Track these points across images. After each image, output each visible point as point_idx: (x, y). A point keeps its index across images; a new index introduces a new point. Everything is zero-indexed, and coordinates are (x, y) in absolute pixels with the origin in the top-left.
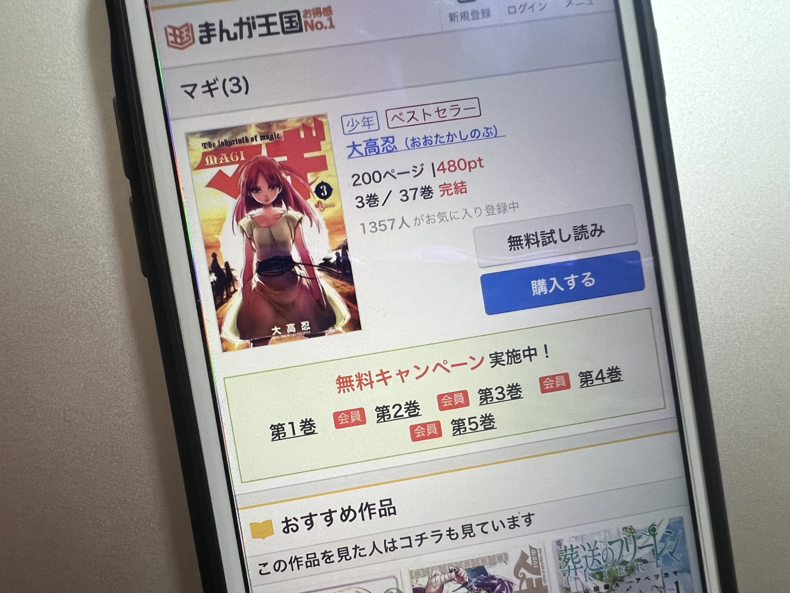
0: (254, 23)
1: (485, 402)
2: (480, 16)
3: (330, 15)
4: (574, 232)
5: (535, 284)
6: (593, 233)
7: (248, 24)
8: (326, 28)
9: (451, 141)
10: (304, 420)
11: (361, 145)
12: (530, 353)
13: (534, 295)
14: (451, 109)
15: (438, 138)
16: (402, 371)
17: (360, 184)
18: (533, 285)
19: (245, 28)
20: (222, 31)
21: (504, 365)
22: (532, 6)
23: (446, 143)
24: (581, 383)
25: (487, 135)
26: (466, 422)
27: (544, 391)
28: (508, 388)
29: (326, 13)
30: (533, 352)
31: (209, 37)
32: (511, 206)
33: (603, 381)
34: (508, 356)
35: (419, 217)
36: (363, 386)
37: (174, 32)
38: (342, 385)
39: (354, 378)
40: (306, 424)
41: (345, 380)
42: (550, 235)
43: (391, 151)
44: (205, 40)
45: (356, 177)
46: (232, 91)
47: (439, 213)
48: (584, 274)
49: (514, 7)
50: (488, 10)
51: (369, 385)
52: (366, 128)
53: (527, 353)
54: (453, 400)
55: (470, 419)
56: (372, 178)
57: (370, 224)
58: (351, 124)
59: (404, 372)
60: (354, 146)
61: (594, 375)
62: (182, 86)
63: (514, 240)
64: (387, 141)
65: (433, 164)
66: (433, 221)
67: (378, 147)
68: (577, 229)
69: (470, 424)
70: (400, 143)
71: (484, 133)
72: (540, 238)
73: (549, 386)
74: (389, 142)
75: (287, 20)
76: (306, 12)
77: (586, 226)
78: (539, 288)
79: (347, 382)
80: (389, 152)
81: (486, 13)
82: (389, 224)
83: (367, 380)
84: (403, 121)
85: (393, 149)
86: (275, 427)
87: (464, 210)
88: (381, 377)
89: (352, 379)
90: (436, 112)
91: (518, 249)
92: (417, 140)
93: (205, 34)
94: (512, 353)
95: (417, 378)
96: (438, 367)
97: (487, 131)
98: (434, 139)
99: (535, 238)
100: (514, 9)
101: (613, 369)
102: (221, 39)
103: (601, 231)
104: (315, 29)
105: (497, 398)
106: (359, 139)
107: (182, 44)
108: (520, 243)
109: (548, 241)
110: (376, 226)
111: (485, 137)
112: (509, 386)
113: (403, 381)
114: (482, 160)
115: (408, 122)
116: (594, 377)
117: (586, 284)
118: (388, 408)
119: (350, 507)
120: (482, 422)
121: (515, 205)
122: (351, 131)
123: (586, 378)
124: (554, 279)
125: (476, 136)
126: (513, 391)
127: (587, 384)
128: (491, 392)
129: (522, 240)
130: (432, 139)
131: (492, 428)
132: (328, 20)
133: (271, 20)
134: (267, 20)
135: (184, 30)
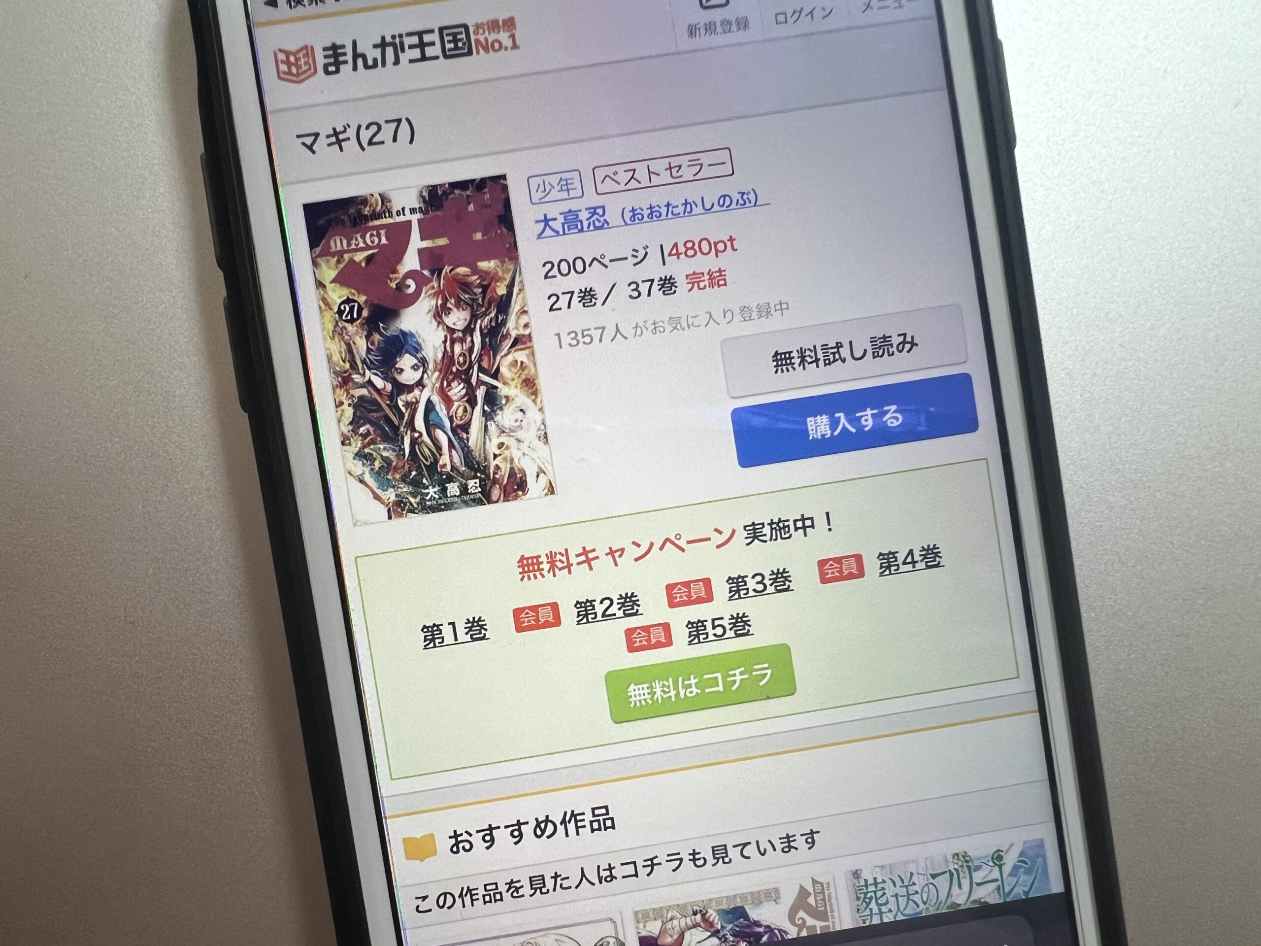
0: (402, 44)
1: (736, 596)
2: (734, 28)
3: (512, 30)
4: (872, 345)
5: (813, 422)
6: (900, 348)
7: (394, 45)
8: (506, 49)
9: (688, 213)
10: (471, 620)
11: (555, 219)
12: (804, 524)
13: (811, 438)
14: (689, 166)
15: (670, 208)
16: (614, 549)
17: (555, 277)
18: (809, 424)
19: (390, 51)
20: (356, 56)
21: (765, 541)
22: (811, 12)
23: (682, 215)
24: (880, 569)
25: (743, 203)
26: (709, 625)
27: (824, 580)
28: (770, 575)
29: (506, 28)
30: (808, 523)
31: (337, 64)
32: (778, 307)
33: (914, 567)
34: (772, 529)
35: (641, 324)
36: (556, 570)
37: (288, 57)
38: (526, 569)
39: (543, 559)
40: (473, 624)
41: (530, 561)
42: (836, 350)
43: (601, 228)
44: (332, 69)
45: (549, 266)
46: (370, 143)
47: (670, 318)
48: (886, 408)
49: (785, 14)
50: (746, 20)
51: (566, 570)
52: (564, 195)
54: (689, 591)
55: (713, 620)
56: (572, 266)
57: (569, 334)
58: (542, 188)
59: (617, 551)
60: (546, 221)
61: (901, 557)
62: (298, 136)
63: (781, 357)
64: (594, 213)
65: (662, 247)
66: (662, 329)
67: (581, 222)
68: (876, 341)
69: (714, 627)
70: (612, 216)
71: (738, 201)
72: (820, 355)
73: (833, 573)
74: (598, 214)
75: (451, 38)
76: (478, 26)
77: (890, 337)
78: (818, 428)
79: (533, 564)
80: (597, 228)
81: (743, 24)
82: (596, 334)
83: (562, 562)
84: (619, 184)
85: (603, 225)
86: (428, 629)
87: (707, 313)
88: (583, 558)
89: (540, 560)
90: (666, 170)
91: (788, 370)
92: (639, 211)
93: (332, 60)
94: (778, 524)
95: (636, 560)
96: (668, 544)
97: (742, 197)
98: (664, 210)
99: (813, 354)
100: (783, 16)
101: (929, 549)
102: (355, 68)
103: (913, 344)
104: (491, 51)
105: (754, 590)
106: (554, 211)
107: (298, 75)
108: (791, 361)
109: (832, 360)
110: (578, 338)
111: (739, 206)
112: (773, 573)
113: (616, 565)
114: (734, 239)
115: (626, 185)
116: (900, 561)
117: (889, 422)
118: (594, 603)
119: (547, 817)
120: (732, 625)
121: (784, 306)
122: (542, 198)
123: (888, 562)
124: (841, 415)
125: (726, 204)
126: (778, 580)
127: (890, 571)
128: (745, 582)
129: (793, 358)
130: (661, 210)
131: (747, 634)
132: (509, 37)
133: (427, 38)
134: (421, 39)
135: (301, 54)
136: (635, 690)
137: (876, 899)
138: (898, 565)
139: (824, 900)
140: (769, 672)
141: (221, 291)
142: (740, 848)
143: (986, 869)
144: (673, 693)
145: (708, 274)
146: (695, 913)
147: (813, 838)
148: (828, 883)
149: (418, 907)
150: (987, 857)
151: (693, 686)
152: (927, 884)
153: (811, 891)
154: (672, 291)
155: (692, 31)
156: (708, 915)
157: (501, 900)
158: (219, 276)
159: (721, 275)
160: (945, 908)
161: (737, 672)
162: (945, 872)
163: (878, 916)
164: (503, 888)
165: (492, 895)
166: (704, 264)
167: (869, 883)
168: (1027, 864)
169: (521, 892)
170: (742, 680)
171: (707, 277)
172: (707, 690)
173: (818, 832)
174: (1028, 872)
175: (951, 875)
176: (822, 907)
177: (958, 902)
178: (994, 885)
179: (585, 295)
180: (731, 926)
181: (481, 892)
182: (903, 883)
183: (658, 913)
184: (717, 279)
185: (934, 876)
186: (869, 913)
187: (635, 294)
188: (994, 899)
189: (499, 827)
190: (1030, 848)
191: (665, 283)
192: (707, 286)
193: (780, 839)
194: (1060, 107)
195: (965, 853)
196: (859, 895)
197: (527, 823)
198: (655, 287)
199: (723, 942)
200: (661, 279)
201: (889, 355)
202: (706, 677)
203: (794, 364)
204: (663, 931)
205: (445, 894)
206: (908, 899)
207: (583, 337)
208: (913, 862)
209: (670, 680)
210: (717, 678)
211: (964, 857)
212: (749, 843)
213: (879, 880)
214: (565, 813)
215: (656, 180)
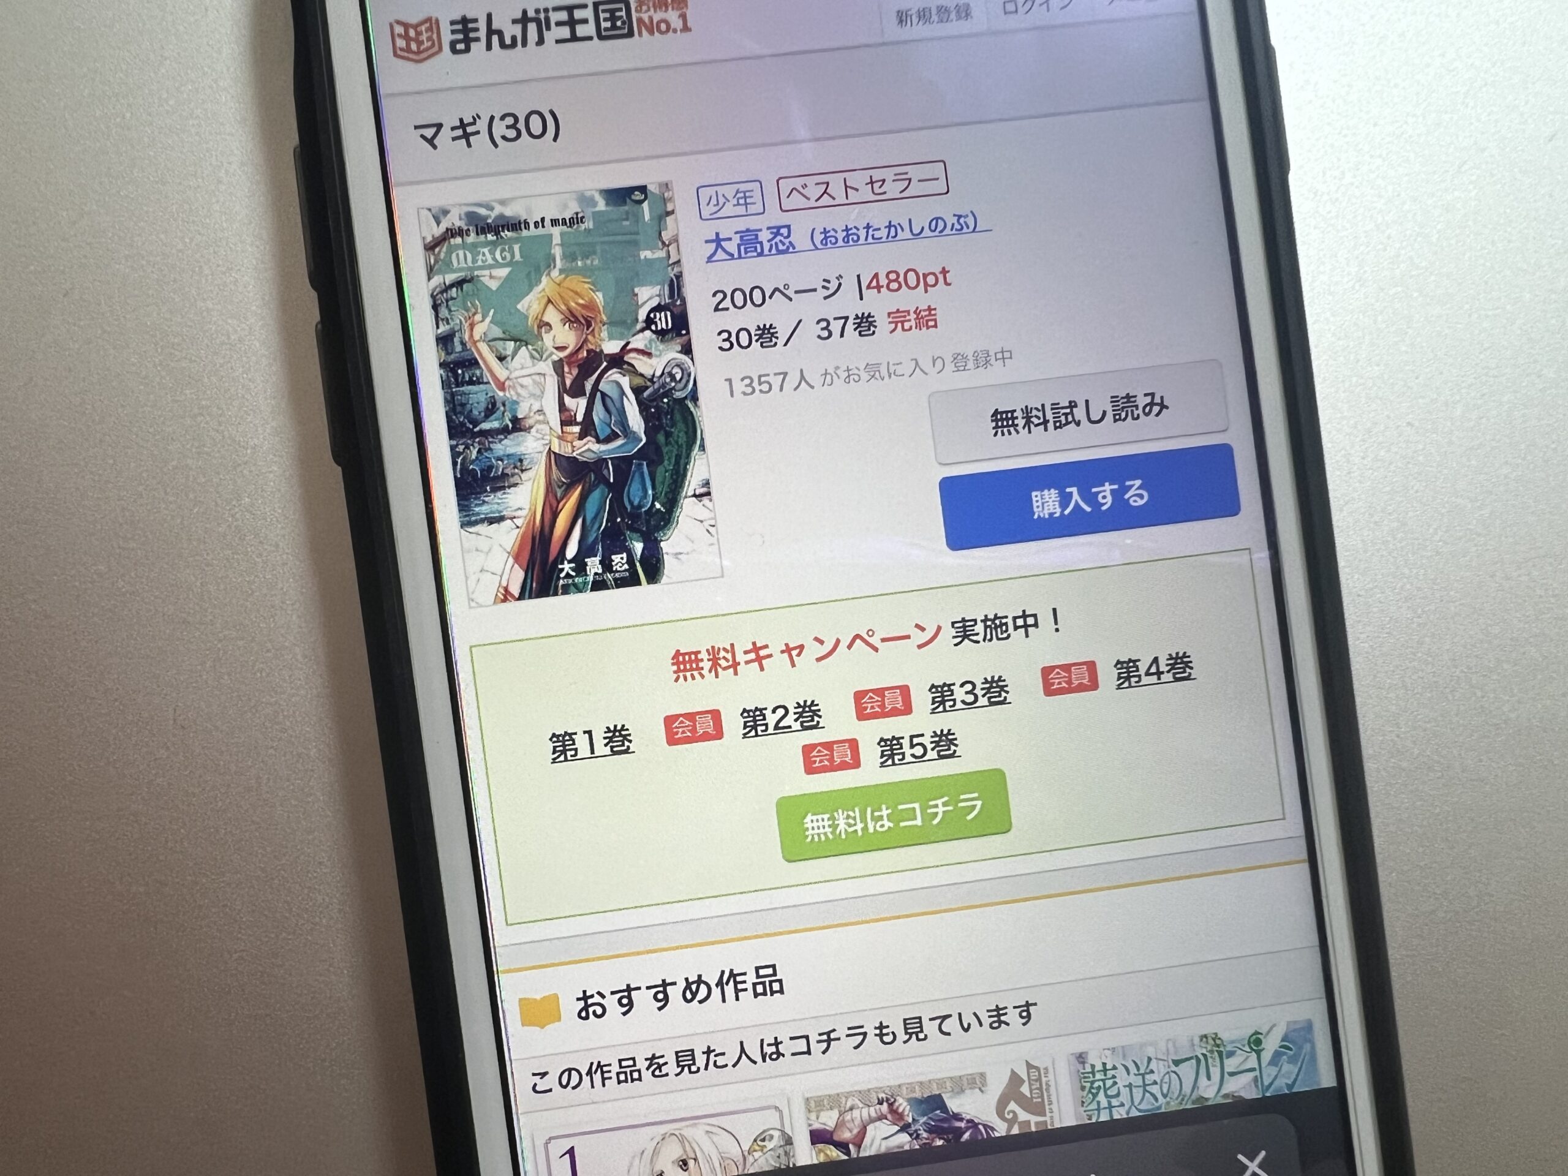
1: (941, 709)
2: (953, 16)
4: (1113, 406)
5: (1039, 498)
6: (1147, 410)
8: (675, 31)
9: (892, 237)
10: (612, 728)
11: (730, 239)
12: (1025, 621)
13: (1036, 517)
14: (894, 181)
15: (870, 230)
16: (791, 646)
17: (727, 309)
18: (1034, 499)
19: (532, 28)
20: (490, 32)
21: (978, 642)
22: (1047, 2)
23: (884, 239)
24: (1118, 680)
25: (959, 227)
26: (906, 742)
27: (1049, 691)
28: (983, 683)
30: (1030, 621)
31: (468, 41)
32: (999, 356)
33: (1159, 679)
34: (986, 627)
35: (831, 370)
36: (719, 670)
37: (406, 32)
38: (682, 667)
39: (704, 655)
40: (614, 734)
41: (687, 658)
42: (1068, 411)
43: (785, 252)
45: (720, 296)
46: (504, 138)
47: (868, 364)
48: (1128, 483)
50: (967, 7)
51: (731, 670)
52: (741, 210)
53: (1020, 622)
54: (883, 701)
55: (912, 737)
56: (748, 298)
57: (742, 380)
58: (714, 201)
59: (795, 648)
60: (718, 241)
61: (1143, 668)
62: (416, 127)
63: (1001, 416)
64: (777, 234)
65: (858, 276)
66: (856, 378)
67: (761, 243)
68: (1118, 401)
69: (912, 746)
70: (800, 238)
71: (953, 225)
72: (1049, 415)
73: (1060, 683)
74: (782, 235)
75: (607, 15)
77: (1135, 396)
78: (1046, 505)
79: (690, 661)
80: (780, 252)
82: (776, 381)
83: (727, 660)
84: (808, 199)
85: (788, 248)
86: (558, 738)
87: (912, 360)
88: (752, 656)
89: (700, 656)
90: (867, 184)
91: (1010, 433)
92: (832, 233)
93: (461, 36)
94: (993, 621)
95: (819, 660)
96: (858, 641)
97: (958, 221)
98: (862, 233)
99: (1040, 414)
100: (1013, 5)
101: (1177, 657)
102: (489, 47)
103: (1163, 406)
104: (656, 34)
105: (963, 702)
106: (727, 229)
107: (419, 52)
108: (1013, 422)
109: (1064, 422)
110: (754, 385)
111: (954, 232)
112: (986, 681)
113: (793, 665)
114: (948, 272)
115: (817, 200)
116: (1142, 672)
117: (1131, 501)
118: (764, 712)
119: (700, 976)
120: (934, 745)
121: (1007, 355)
122: (716, 213)
123: (1127, 671)
124: (1074, 490)
125: (939, 229)
126: (992, 690)
127: (1130, 683)
128: (952, 691)
129: (1017, 418)
130: (859, 233)
131: (952, 756)
132: (679, 17)
133: (578, 14)
134: (571, 15)
135: (423, 28)
136: (812, 821)
137: (1105, 1091)
138: (1139, 676)
139: (1040, 1089)
140: (979, 803)
141: (314, 315)
142: (939, 1021)
143: (1241, 1055)
144: (860, 826)
145: (915, 312)
146: (880, 1103)
147: (1028, 1011)
148: (1046, 1069)
149: (535, 1085)
150: (1243, 1039)
151: (885, 818)
152: (1168, 1073)
153: (1025, 1077)
154: (871, 332)
155: (902, 18)
156: (897, 1104)
157: (640, 1079)
158: (310, 299)
159: (930, 315)
160: (1190, 1102)
161: (939, 802)
162: (1191, 1058)
163: (1108, 1110)
164: (642, 1064)
165: (628, 1073)
166: (910, 300)
167: (1096, 1069)
168: (1290, 1049)
169: (664, 1070)
170: (944, 812)
171: (913, 316)
172: (902, 824)
173: (1035, 1004)
174: (1292, 1060)
175: (1198, 1061)
176: (1038, 1097)
177: (1206, 1096)
178: (1251, 1075)
179: (763, 333)
180: (925, 1118)
181: (615, 1068)
182: (1138, 1068)
183: (834, 1101)
184: (926, 319)
185: (1177, 1063)
186: (1096, 1107)
187: (825, 334)
188: (1252, 1094)
189: (639, 988)
190: (1294, 1030)
191: (861, 322)
192: (914, 327)
193: (988, 1011)
194: (1340, 133)
195: (1216, 1034)
196: (1085, 1084)
197: (674, 984)
198: (850, 326)
199: (916, 1138)
200: (857, 317)
201: (1134, 419)
202: (901, 807)
203: (1017, 425)
204: (840, 1124)
205: (570, 1070)
206: (1145, 1091)
207: (760, 384)
208: (1151, 1044)
209: (857, 810)
210: (914, 809)
211: (1214, 1040)
212: (950, 1016)
213: (1108, 1067)
214: (723, 972)
215: (853, 196)
